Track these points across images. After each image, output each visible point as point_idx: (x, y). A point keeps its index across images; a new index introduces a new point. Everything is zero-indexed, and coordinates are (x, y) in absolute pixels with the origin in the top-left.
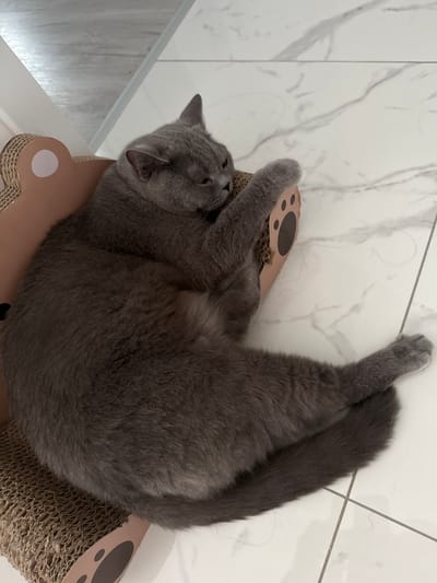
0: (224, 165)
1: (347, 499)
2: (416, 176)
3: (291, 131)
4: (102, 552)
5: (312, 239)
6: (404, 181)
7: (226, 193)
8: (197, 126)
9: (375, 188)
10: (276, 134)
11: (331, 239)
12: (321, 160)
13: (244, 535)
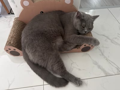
0: (89, 29)
1: (44, 85)
2: (116, 67)
3: (109, 39)
4: (15, 50)
5: (89, 55)
6: (113, 66)
7: (84, 33)
8: (93, 20)
9: (107, 61)
10: (107, 37)
11: (91, 58)
12: (106, 48)
13: (29, 71)
